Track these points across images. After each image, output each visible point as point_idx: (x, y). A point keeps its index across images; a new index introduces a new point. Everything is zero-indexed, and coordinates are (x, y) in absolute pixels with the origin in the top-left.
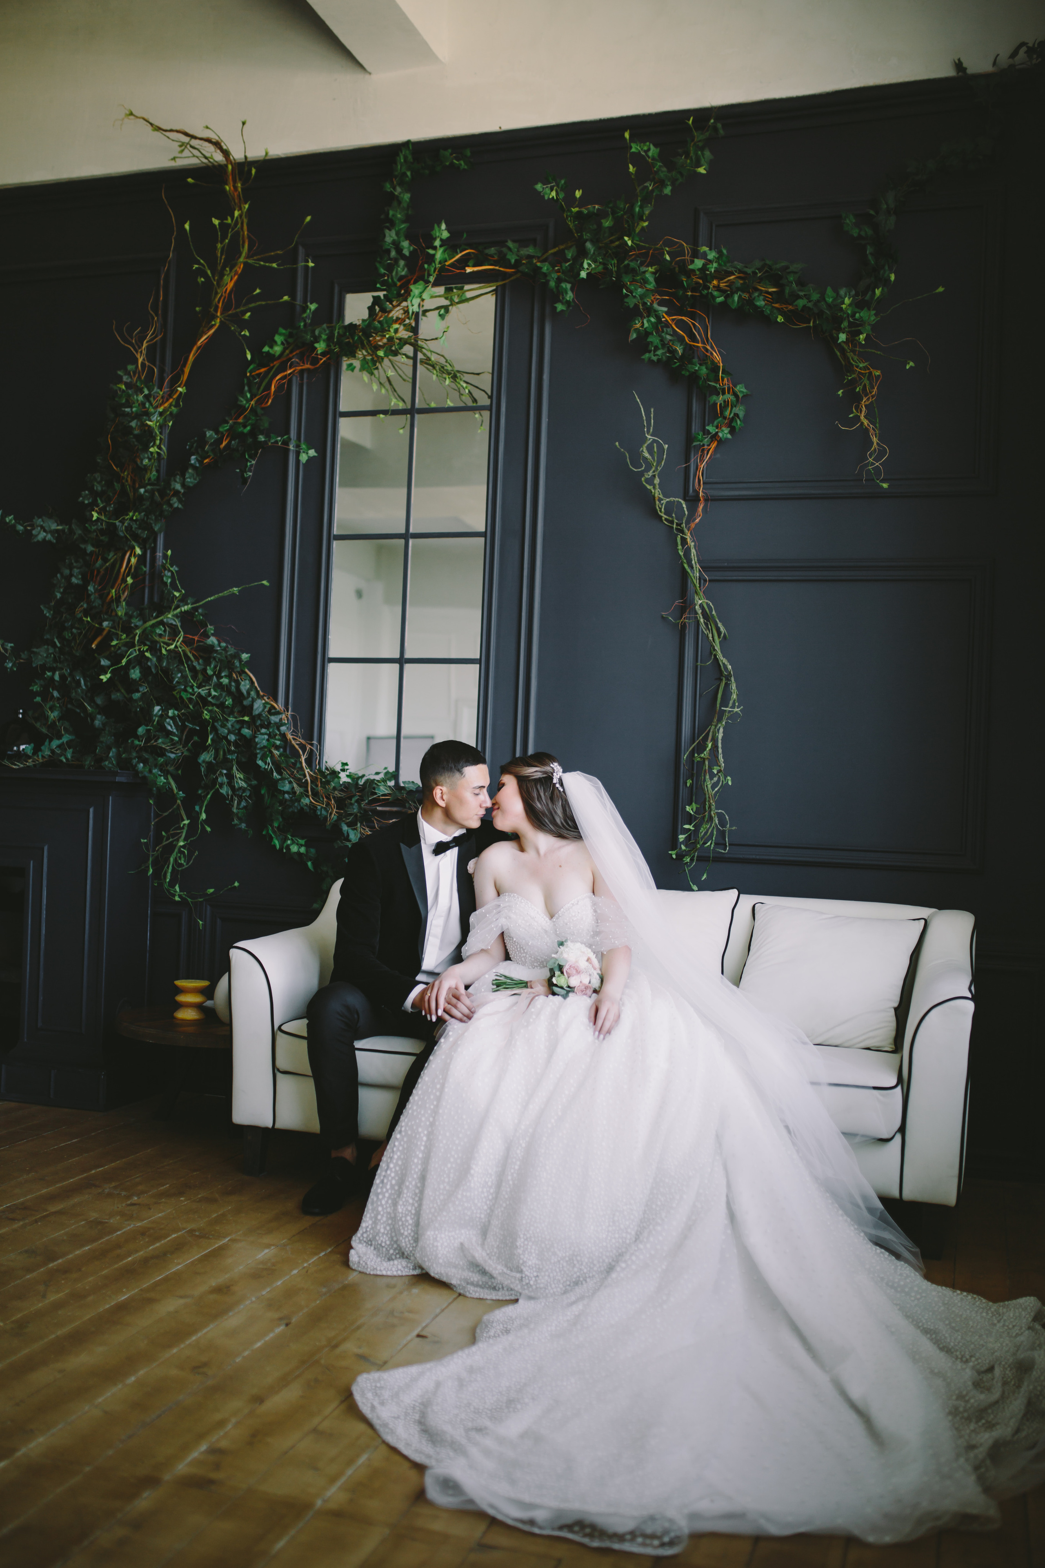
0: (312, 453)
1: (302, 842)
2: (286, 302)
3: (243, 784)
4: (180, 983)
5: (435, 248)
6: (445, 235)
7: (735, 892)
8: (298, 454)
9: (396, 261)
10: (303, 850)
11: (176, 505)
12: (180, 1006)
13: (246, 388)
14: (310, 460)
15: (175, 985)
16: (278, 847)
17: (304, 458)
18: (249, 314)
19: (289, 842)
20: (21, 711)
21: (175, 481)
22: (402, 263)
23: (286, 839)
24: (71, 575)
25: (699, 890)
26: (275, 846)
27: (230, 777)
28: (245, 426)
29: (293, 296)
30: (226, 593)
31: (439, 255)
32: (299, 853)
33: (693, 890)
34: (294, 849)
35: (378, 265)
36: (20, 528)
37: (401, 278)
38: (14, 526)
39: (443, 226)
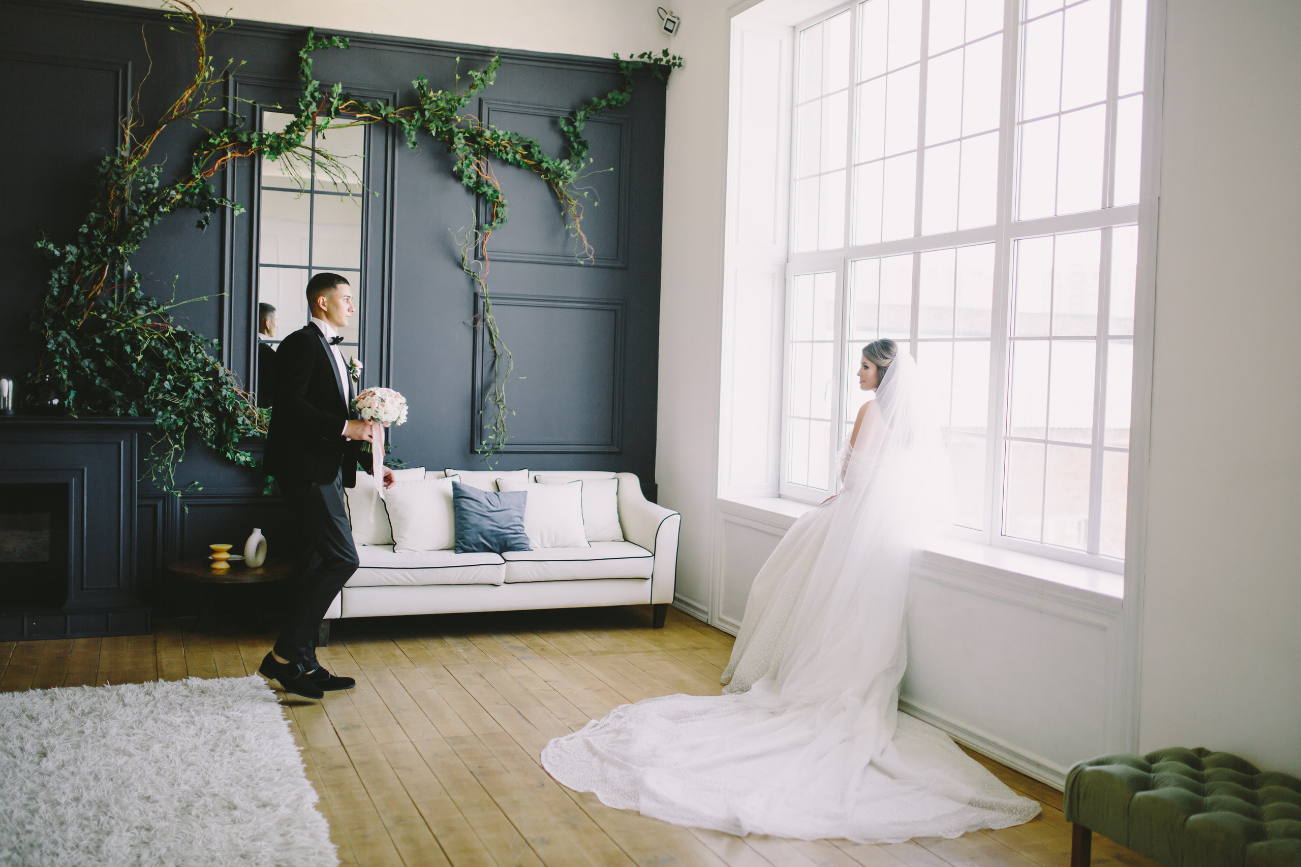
0: (243, 210)
1: (249, 454)
2: (224, 111)
3: (209, 420)
4: (213, 546)
5: (334, 98)
6: (340, 91)
7: (526, 471)
8: (233, 210)
9: (311, 103)
10: (248, 459)
11: (144, 237)
12: (215, 560)
13: (194, 163)
14: (241, 215)
15: (210, 548)
16: (231, 459)
17: (236, 213)
18: (197, 115)
19: (238, 455)
20: (48, 376)
21: (147, 221)
22: (314, 104)
23: (235, 453)
24: (60, 279)
25: (493, 470)
26: (228, 457)
27: (201, 416)
28: (195, 188)
29: (227, 108)
30: (197, 299)
31: (335, 102)
32: (246, 462)
33: (490, 470)
34: (243, 459)
35: (300, 104)
36: (57, 253)
37: (313, 113)
38: (54, 252)
39: (340, 86)
